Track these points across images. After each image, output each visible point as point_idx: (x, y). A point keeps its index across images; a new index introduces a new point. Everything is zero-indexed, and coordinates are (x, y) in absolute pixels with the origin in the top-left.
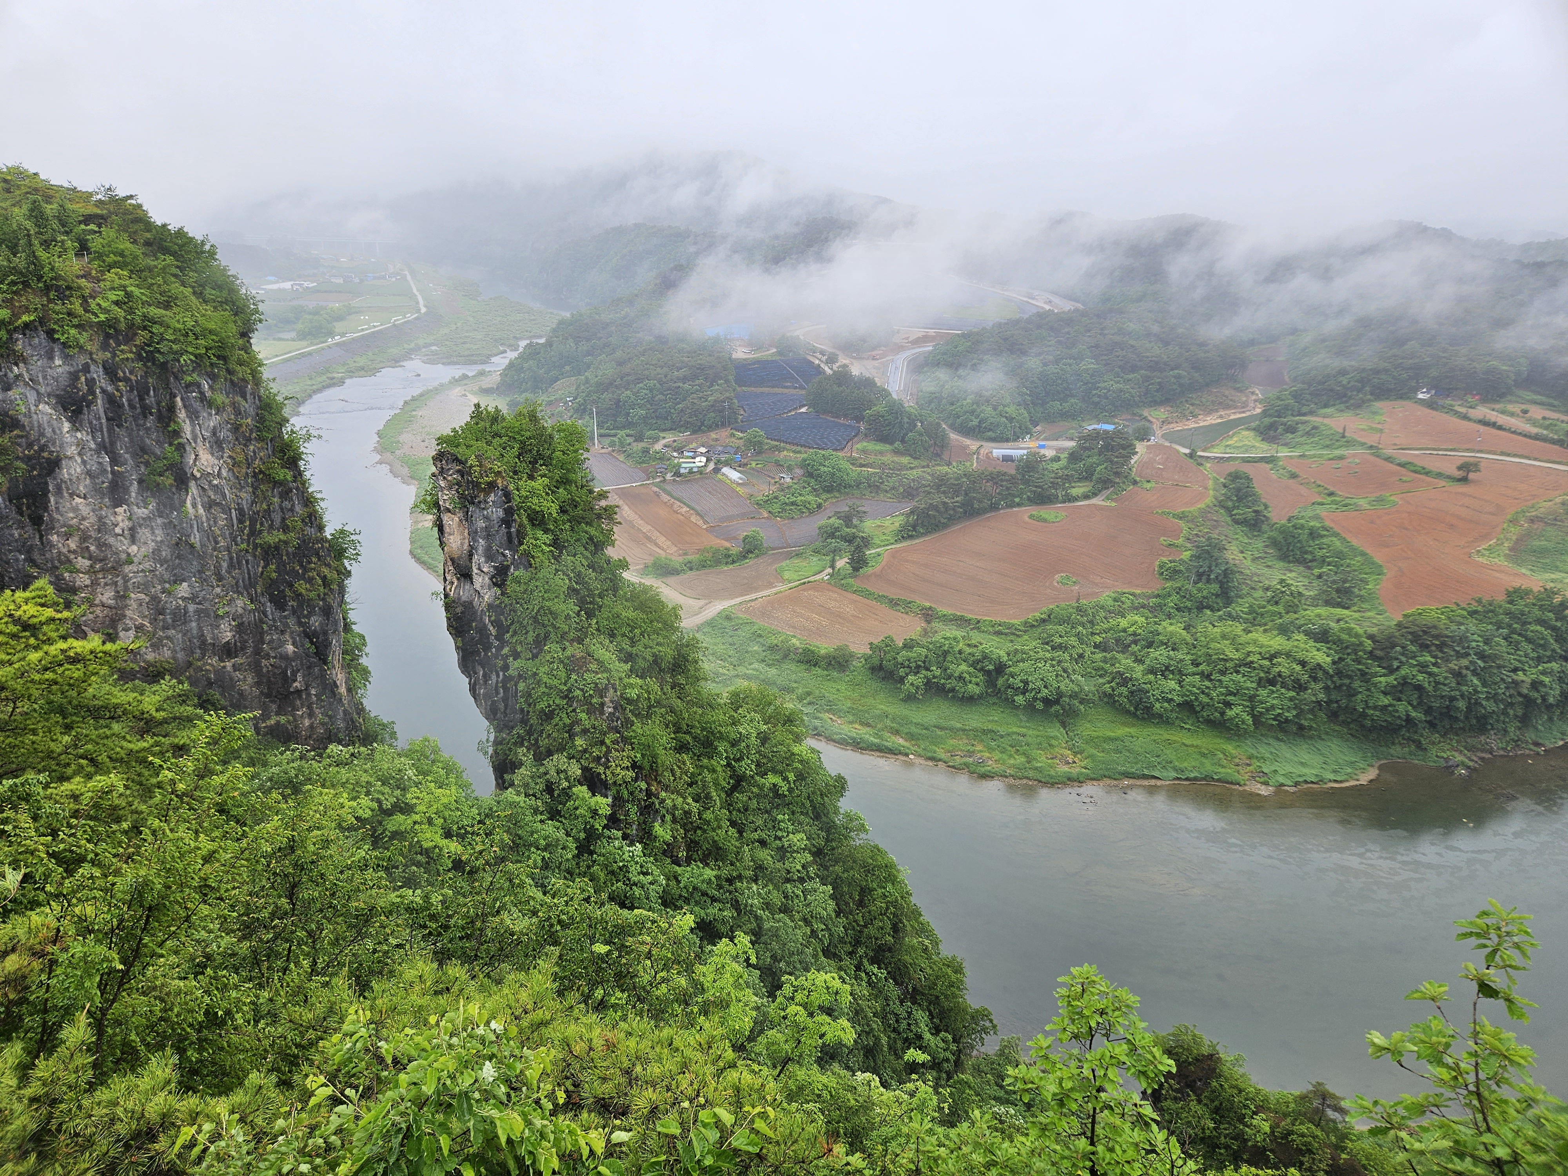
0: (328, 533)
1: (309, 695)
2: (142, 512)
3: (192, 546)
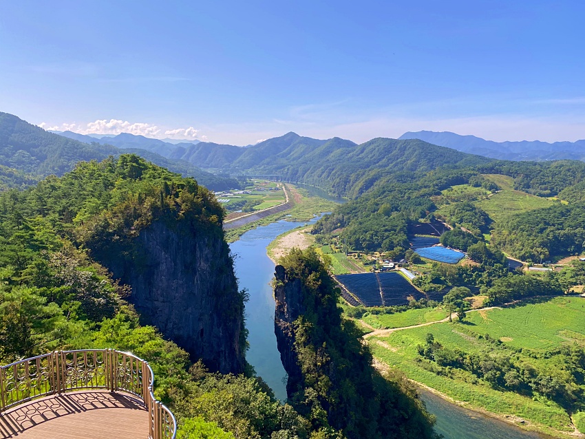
0: (239, 291)
1: (225, 353)
2: (181, 282)
3: (194, 294)
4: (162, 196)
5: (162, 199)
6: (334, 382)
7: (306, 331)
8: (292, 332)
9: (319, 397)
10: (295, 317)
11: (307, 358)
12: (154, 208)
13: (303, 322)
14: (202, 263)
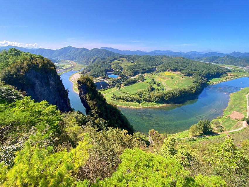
0: (66, 89)
1: (65, 106)
3: (51, 92)
4: (31, 60)
5: (31, 61)
6: (99, 107)
7: (89, 97)
8: (85, 98)
9: (95, 112)
10: (85, 93)
11: (90, 103)
12: (28, 65)
13: (88, 94)
14: (52, 82)
